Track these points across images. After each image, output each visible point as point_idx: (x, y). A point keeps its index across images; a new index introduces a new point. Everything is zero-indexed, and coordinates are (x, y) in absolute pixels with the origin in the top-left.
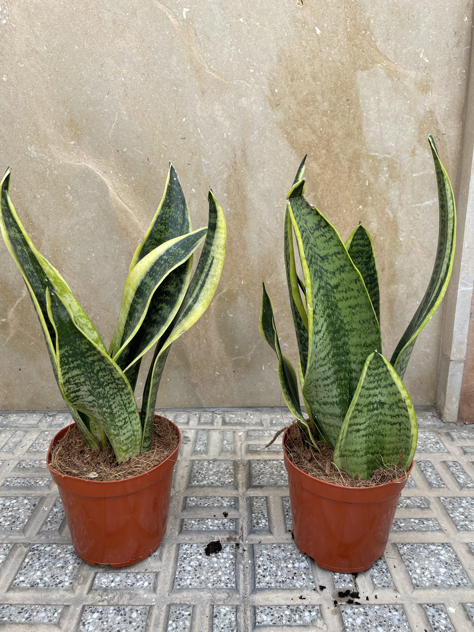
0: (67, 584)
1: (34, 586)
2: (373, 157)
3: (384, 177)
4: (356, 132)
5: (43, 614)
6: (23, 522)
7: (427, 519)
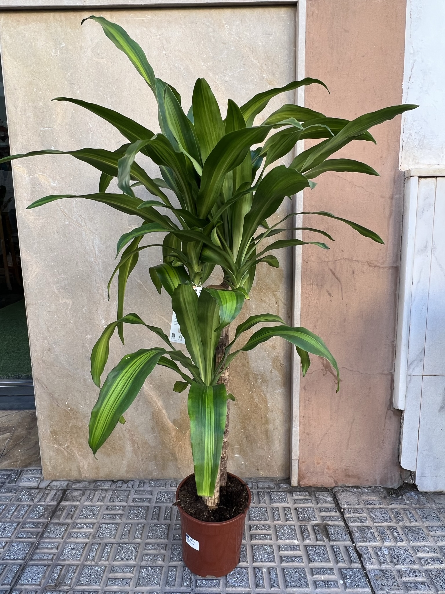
0: (134, 559)
1: (122, 559)
2: (254, 374)
3: (259, 381)
4: (246, 364)
5: (127, 570)
6: (114, 535)
7: (268, 535)
